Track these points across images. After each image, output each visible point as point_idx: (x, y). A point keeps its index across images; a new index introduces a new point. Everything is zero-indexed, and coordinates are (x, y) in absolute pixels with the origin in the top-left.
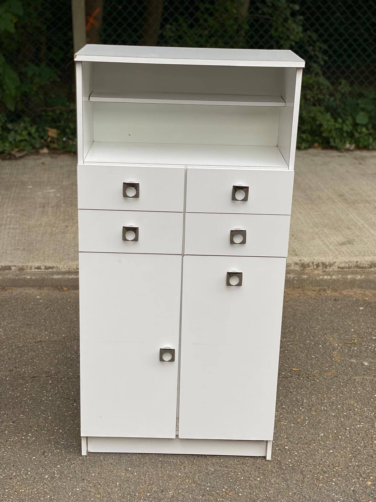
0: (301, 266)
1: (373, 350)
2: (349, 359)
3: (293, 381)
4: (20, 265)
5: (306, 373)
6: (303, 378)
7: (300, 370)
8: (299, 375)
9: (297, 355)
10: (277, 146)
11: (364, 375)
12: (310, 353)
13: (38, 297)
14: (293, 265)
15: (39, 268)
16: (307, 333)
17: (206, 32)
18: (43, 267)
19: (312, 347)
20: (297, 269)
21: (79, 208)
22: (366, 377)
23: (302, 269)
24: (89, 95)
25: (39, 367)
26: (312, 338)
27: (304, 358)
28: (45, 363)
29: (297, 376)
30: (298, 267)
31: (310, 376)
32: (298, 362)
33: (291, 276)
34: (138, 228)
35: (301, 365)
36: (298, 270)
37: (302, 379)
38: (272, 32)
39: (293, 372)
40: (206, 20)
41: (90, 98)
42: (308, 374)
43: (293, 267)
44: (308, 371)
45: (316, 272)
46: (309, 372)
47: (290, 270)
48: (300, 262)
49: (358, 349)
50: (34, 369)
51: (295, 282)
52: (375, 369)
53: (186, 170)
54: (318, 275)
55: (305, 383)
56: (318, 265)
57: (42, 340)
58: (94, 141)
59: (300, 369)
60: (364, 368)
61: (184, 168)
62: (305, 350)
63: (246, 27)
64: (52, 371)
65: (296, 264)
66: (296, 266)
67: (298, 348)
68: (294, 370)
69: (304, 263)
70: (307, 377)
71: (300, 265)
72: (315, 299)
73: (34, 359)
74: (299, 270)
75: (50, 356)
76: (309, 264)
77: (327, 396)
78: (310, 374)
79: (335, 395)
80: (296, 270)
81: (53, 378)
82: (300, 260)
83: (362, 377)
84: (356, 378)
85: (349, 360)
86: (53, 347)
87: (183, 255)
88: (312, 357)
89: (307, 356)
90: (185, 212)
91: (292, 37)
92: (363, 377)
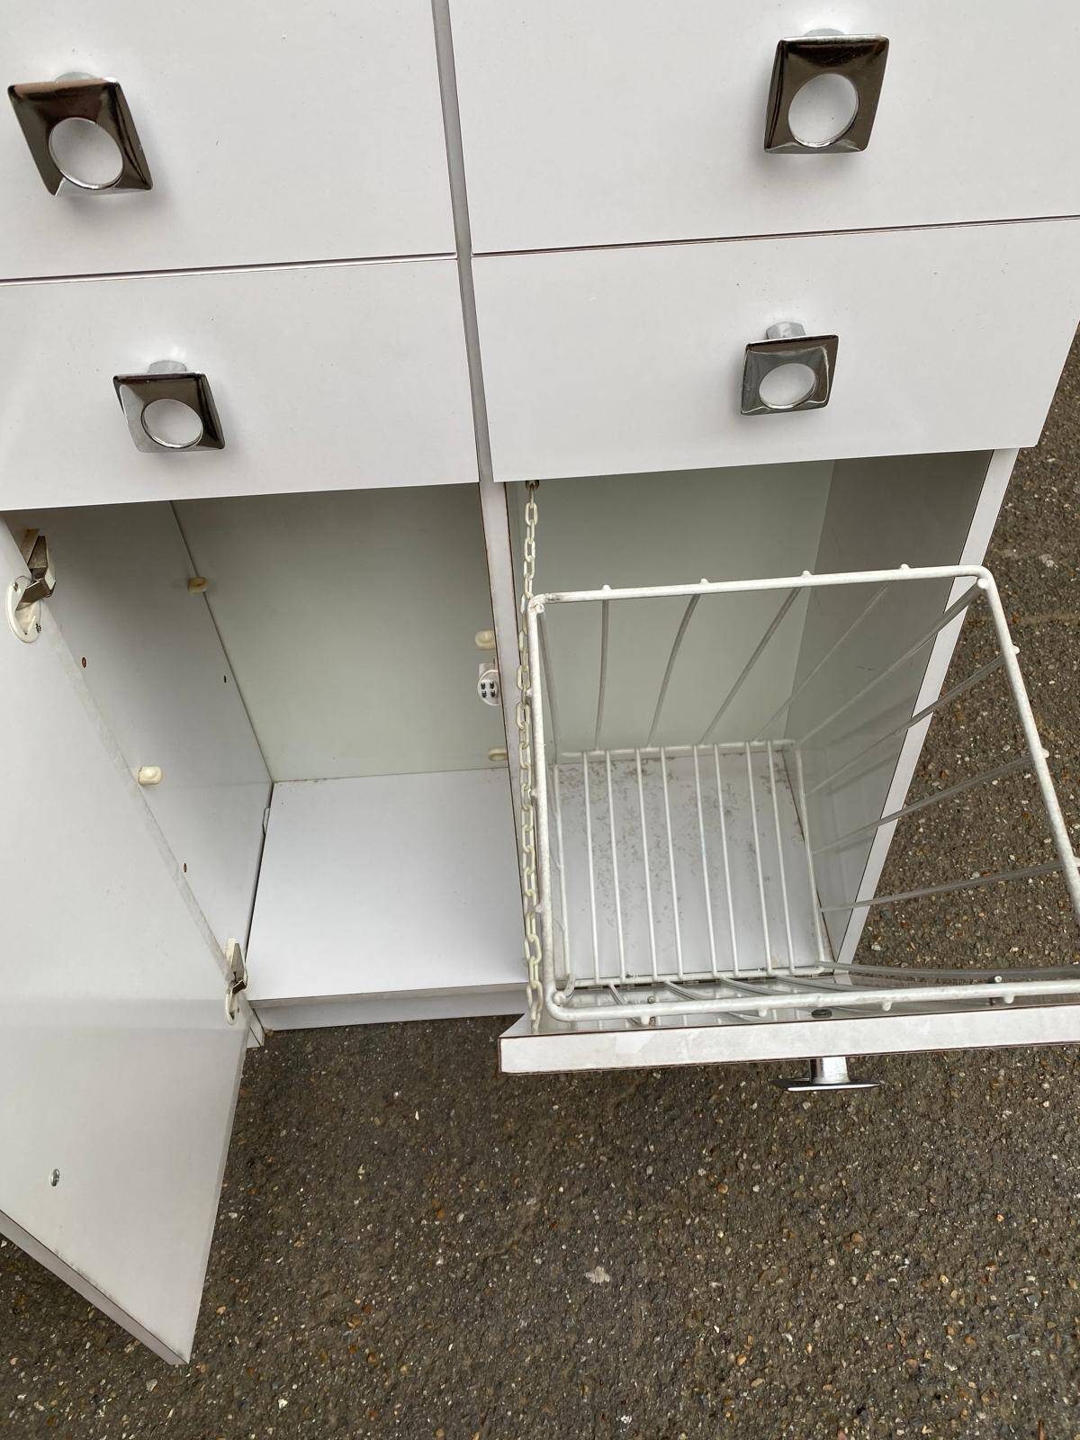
1: (1058, 507)
2: (999, 549)
11: (1052, 606)
22: (1058, 615)
49: (1015, 508)
52: (1078, 583)
60: (1046, 580)
77: (962, 705)
79: (985, 701)
83: (1045, 618)
84: (1033, 620)
85: (999, 552)
92: (1049, 616)
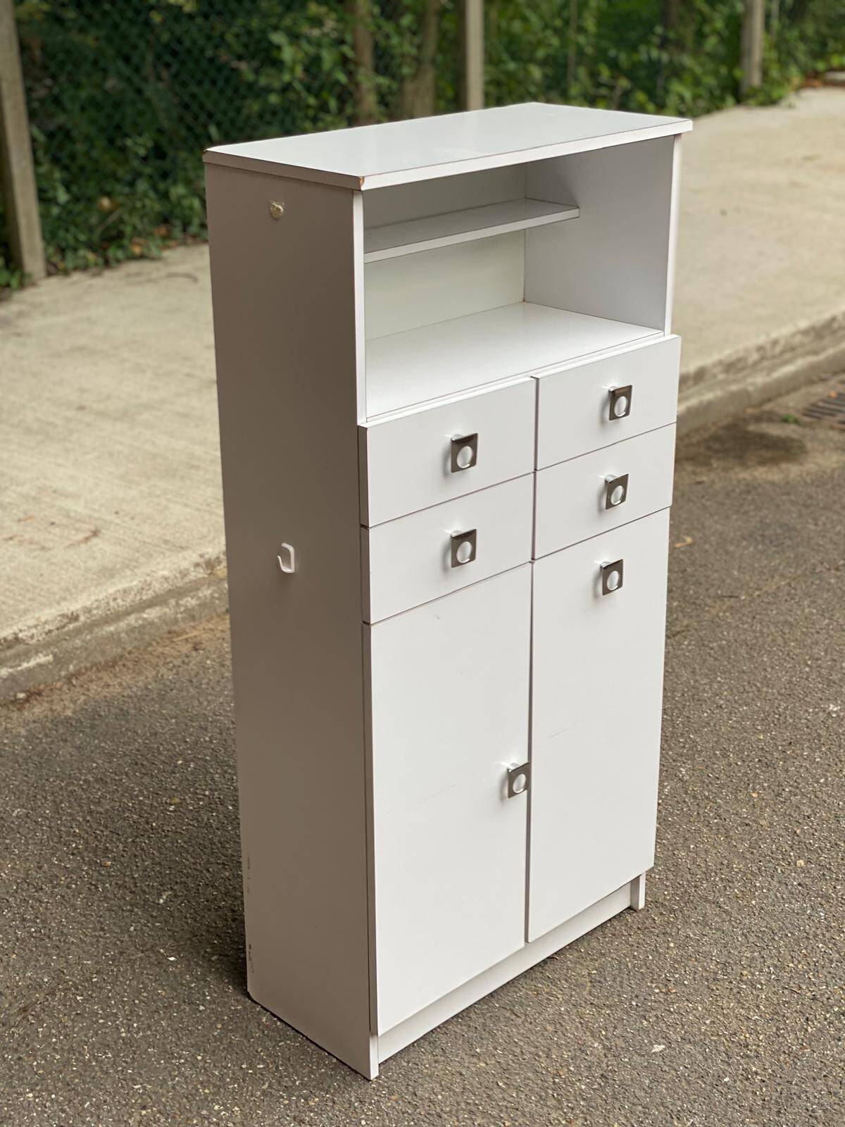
0: (207, 567)
14: (192, 569)
20: (200, 576)
23: (209, 572)
30: (201, 570)
33: (205, 593)
36: (204, 578)
43: (193, 574)
47: (190, 582)
48: (203, 560)
51: (217, 602)
65: (197, 565)
66: (198, 569)
69: (210, 560)
71: (204, 566)
74: (206, 576)
76: (218, 558)
80: (200, 579)
82: (201, 556)
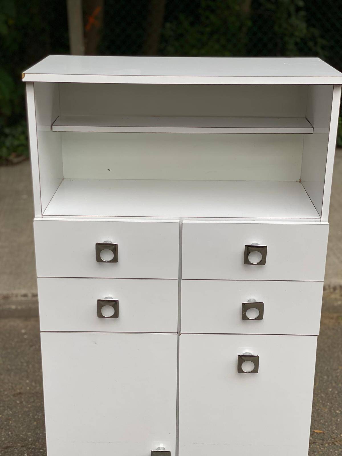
3: (317, 448)
4: (5, 293)
5: (332, 437)
6: (329, 444)
7: (324, 433)
8: (323, 440)
9: (318, 409)
10: (300, 181)
12: (334, 406)
13: (23, 331)
15: (25, 295)
16: (328, 377)
17: (208, 29)
18: (30, 295)
19: (336, 397)
21: (38, 276)
24: (50, 124)
25: (15, 432)
26: (334, 384)
27: (327, 414)
28: (22, 425)
29: (321, 441)
31: (337, 441)
32: (320, 420)
34: (118, 301)
35: (325, 425)
37: (327, 446)
38: (276, 28)
39: (315, 436)
40: (207, 18)
41: (53, 126)
42: (334, 439)
44: (334, 433)
45: (333, 296)
46: (334, 436)
50: (9, 434)
53: (181, 224)
54: (336, 300)
55: (331, 452)
56: (335, 289)
57: (22, 391)
58: (64, 179)
59: (323, 431)
61: (178, 221)
62: (327, 402)
63: (249, 23)
64: (29, 438)
67: (319, 399)
68: (317, 433)
70: (333, 443)
72: (333, 329)
73: (10, 420)
75: (29, 415)
78: (337, 437)
81: (30, 448)
86: (34, 402)
87: (179, 333)
88: (336, 413)
89: (330, 411)
90: (180, 279)
91: (297, 33)
